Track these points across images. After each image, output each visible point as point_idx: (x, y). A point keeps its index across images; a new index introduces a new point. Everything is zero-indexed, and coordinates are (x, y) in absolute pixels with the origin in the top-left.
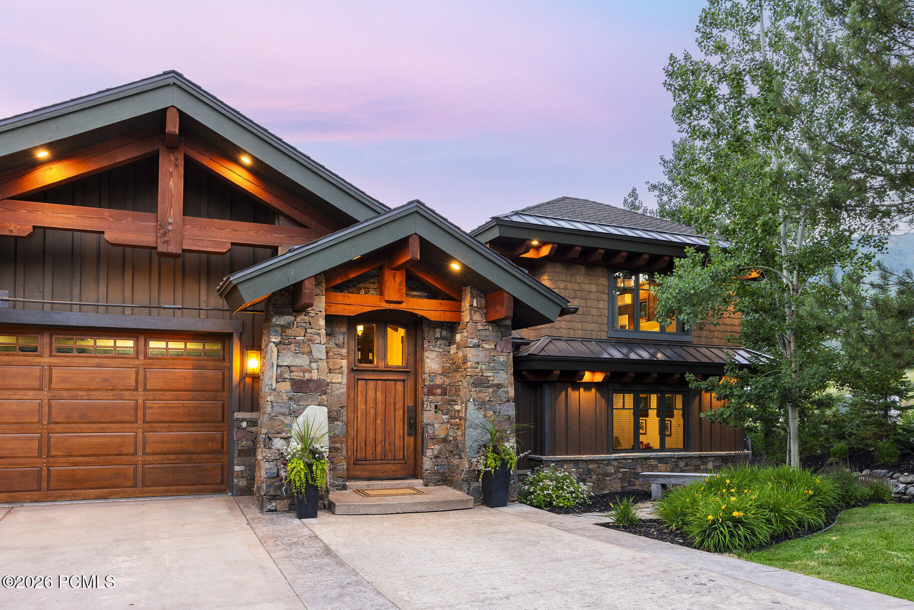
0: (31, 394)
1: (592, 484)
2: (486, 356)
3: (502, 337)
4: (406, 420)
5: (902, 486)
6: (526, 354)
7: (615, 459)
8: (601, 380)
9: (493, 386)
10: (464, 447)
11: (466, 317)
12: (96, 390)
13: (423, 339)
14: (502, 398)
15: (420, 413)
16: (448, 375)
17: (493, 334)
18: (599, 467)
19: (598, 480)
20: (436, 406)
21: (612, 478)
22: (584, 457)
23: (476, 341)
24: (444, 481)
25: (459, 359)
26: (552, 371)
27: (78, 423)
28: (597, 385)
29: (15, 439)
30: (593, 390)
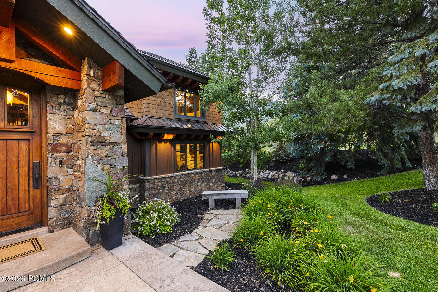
1: (168, 189)
2: (103, 119)
3: (117, 104)
4: (31, 175)
5: (266, 175)
6: (136, 124)
7: (178, 176)
8: (172, 138)
9: (109, 144)
10: (84, 198)
11: (84, 84)
13: (47, 103)
14: (118, 153)
15: (45, 168)
16: (72, 135)
17: (109, 101)
18: (171, 180)
19: (171, 186)
20: (61, 162)
21: (176, 184)
22: (165, 176)
23: (93, 106)
24: (70, 224)
25: (80, 121)
26: (149, 134)
28: (170, 141)
30: (168, 143)
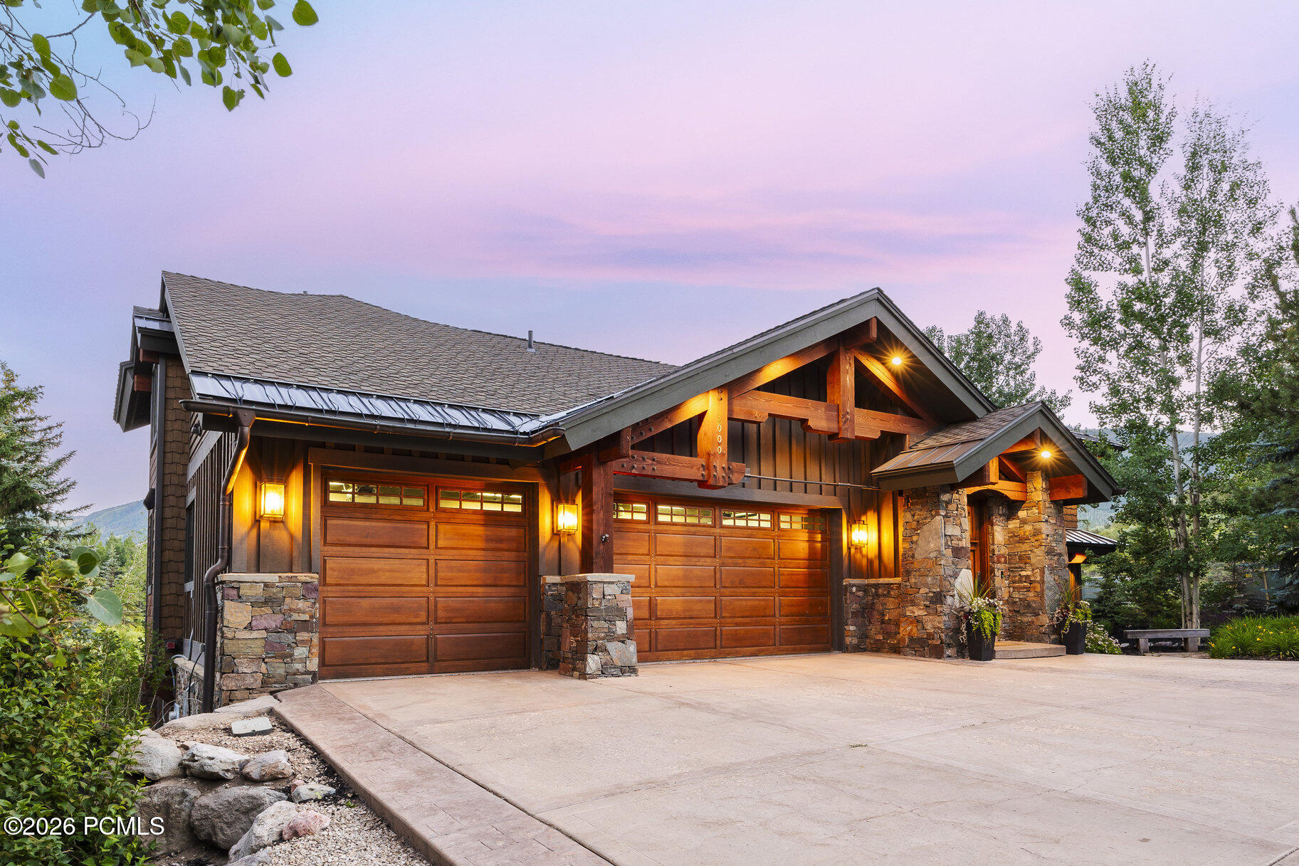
0: (708, 560)
2: (1052, 529)
3: (1059, 513)
10: (1042, 606)
11: (1036, 497)
12: (748, 558)
13: (991, 515)
14: (1062, 565)
16: (1007, 545)
17: (1054, 511)
20: (1002, 572)
23: (1046, 517)
25: (1025, 532)
27: (739, 587)
29: (700, 601)
